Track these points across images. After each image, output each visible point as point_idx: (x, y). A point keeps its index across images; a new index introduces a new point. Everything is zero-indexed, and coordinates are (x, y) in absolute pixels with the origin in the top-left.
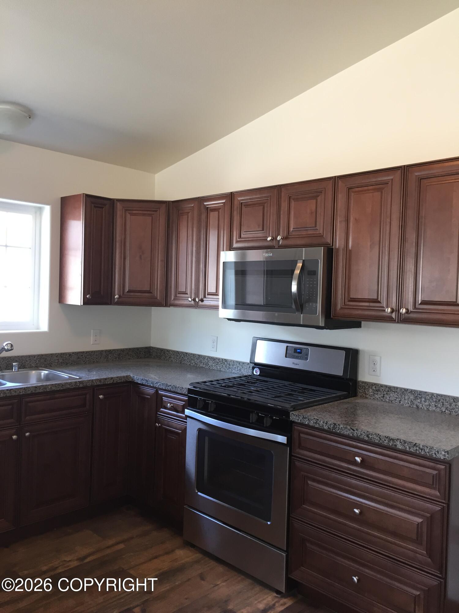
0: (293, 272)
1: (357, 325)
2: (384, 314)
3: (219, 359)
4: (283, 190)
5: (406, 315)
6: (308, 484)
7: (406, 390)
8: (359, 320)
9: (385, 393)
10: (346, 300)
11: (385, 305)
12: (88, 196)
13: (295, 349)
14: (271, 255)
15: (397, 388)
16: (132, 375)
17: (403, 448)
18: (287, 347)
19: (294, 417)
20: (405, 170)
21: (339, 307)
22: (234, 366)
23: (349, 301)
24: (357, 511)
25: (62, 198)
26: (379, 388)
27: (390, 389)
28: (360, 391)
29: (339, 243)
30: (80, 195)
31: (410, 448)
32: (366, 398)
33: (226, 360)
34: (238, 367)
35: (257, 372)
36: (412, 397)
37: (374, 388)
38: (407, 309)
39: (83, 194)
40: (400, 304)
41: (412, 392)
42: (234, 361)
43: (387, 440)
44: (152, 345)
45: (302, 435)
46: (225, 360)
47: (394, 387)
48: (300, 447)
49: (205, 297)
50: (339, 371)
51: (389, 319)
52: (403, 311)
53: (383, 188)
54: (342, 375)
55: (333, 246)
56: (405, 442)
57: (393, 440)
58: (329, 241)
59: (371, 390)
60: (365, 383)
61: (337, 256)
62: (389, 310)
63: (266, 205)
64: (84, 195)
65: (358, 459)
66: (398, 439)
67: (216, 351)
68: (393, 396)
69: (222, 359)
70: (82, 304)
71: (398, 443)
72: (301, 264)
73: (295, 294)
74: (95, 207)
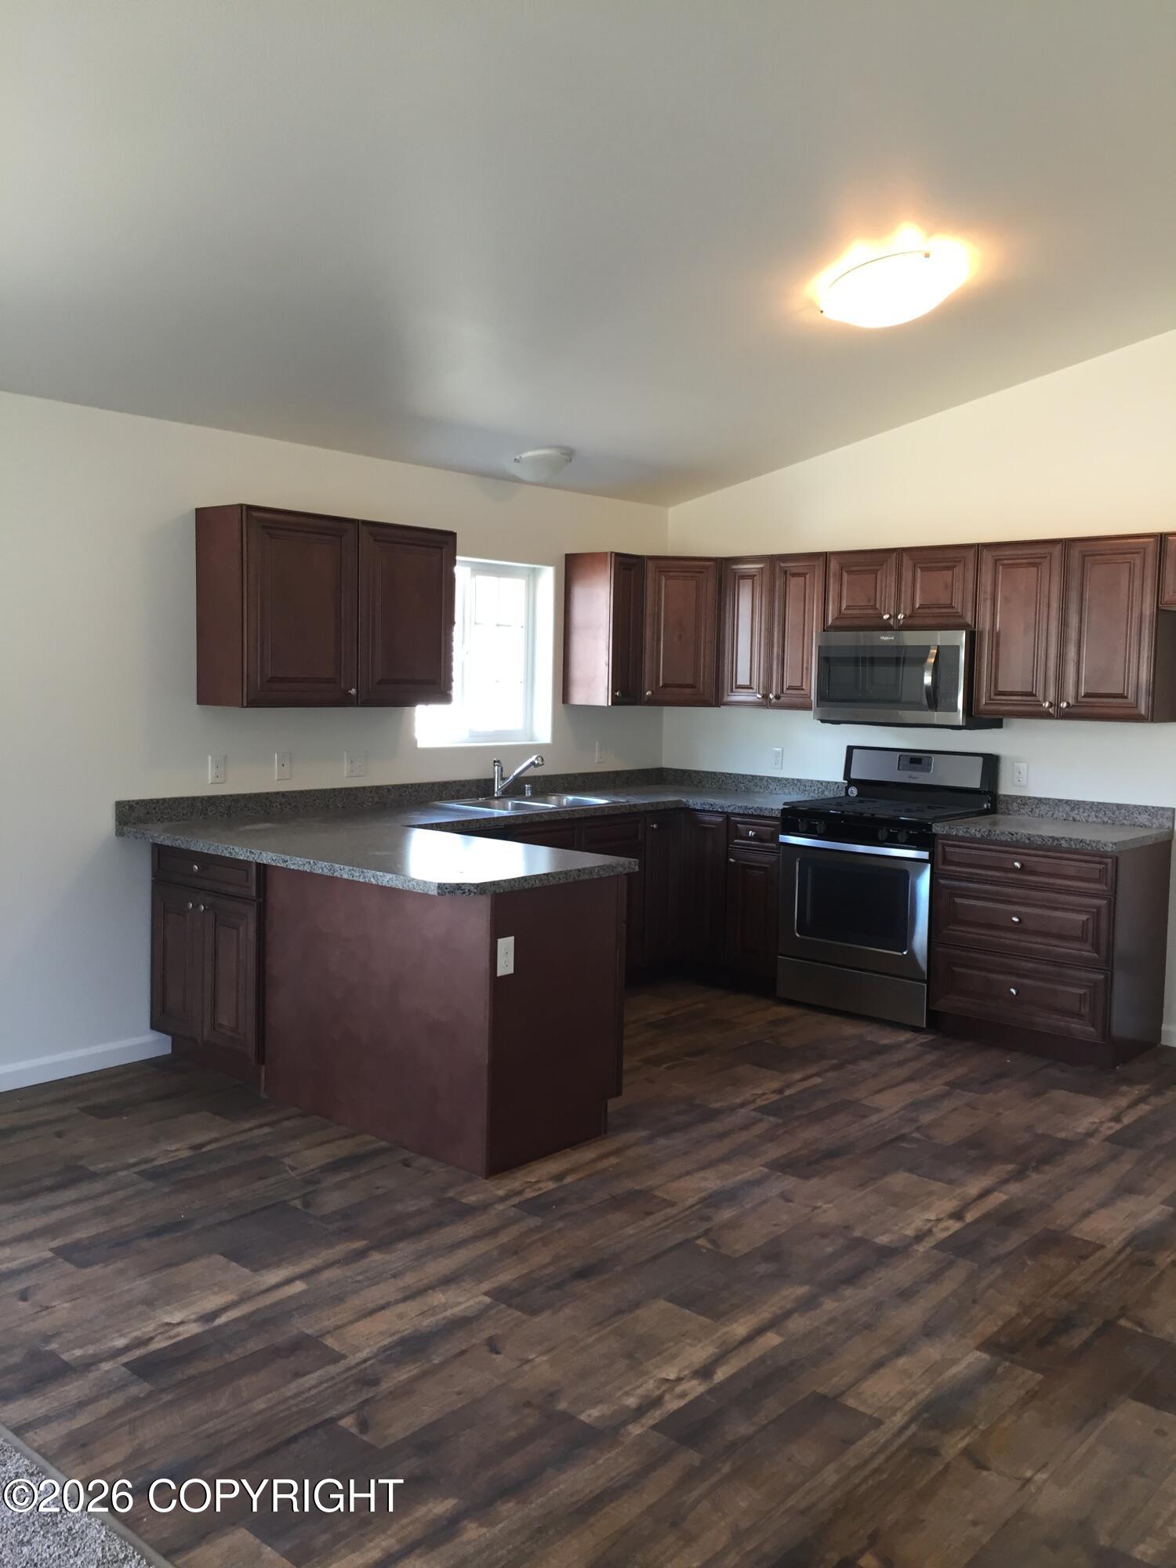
0: (925, 659)
1: (998, 724)
2: (1041, 709)
3: (787, 779)
4: (905, 555)
5: (1067, 709)
6: (954, 902)
7: (1060, 801)
8: (1001, 717)
9: (1034, 806)
10: (992, 694)
11: (1041, 699)
12: (618, 555)
13: (911, 759)
14: (893, 638)
15: (1049, 799)
16: (684, 800)
17: (1068, 846)
18: (900, 756)
19: (938, 828)
20: (1067, 544)
21: (984, 701)
22: (813, 788)
23: (996, 694)
24: (1015, 919)
25: (567, 555)
26: (1024, 801)
27: (1040, 800)
28: (1001, 807)
29: (985, 625)
30: (606, 553)
31: (1075, 845)
32: (1010, 814)
33: (799, 780)
34: (819, 788)
35: (853, 791)
36: (1068, 808)
37: (1019, 801)
38: (1068, 703)
39: (612, 552)
40: (1060, 696)
41: (1067, 802)
42: (812, 781)
43: (1051, 840)
44: (665, 765)
45: (948, 849)
46: (797, 780)
47: (1046, 799)
48: (946, 861)
49: (783, 692)
50: (975, 782)
51: (1046, 715)
52: (1064, 705)
53: (1040, 563)
54: (978, 786)
55: (975, 627)
56: (1071, 839)
57: (1057, 839)
58: (970, 622)
59: (1015, 804)
60: (1008, 796)
61: (981, 640)
62: (1047, 704)
63: (879, 573)
64: (613, 555)
65: (1017, 864)
66: (1063, 838)
67: (782, 768)
68: (1044, 809)
69: (793, 779)
70: (610, 704)
71: (1063, 842)
72: (936, 651)
73: (927, 687)
74: (624, 569)
